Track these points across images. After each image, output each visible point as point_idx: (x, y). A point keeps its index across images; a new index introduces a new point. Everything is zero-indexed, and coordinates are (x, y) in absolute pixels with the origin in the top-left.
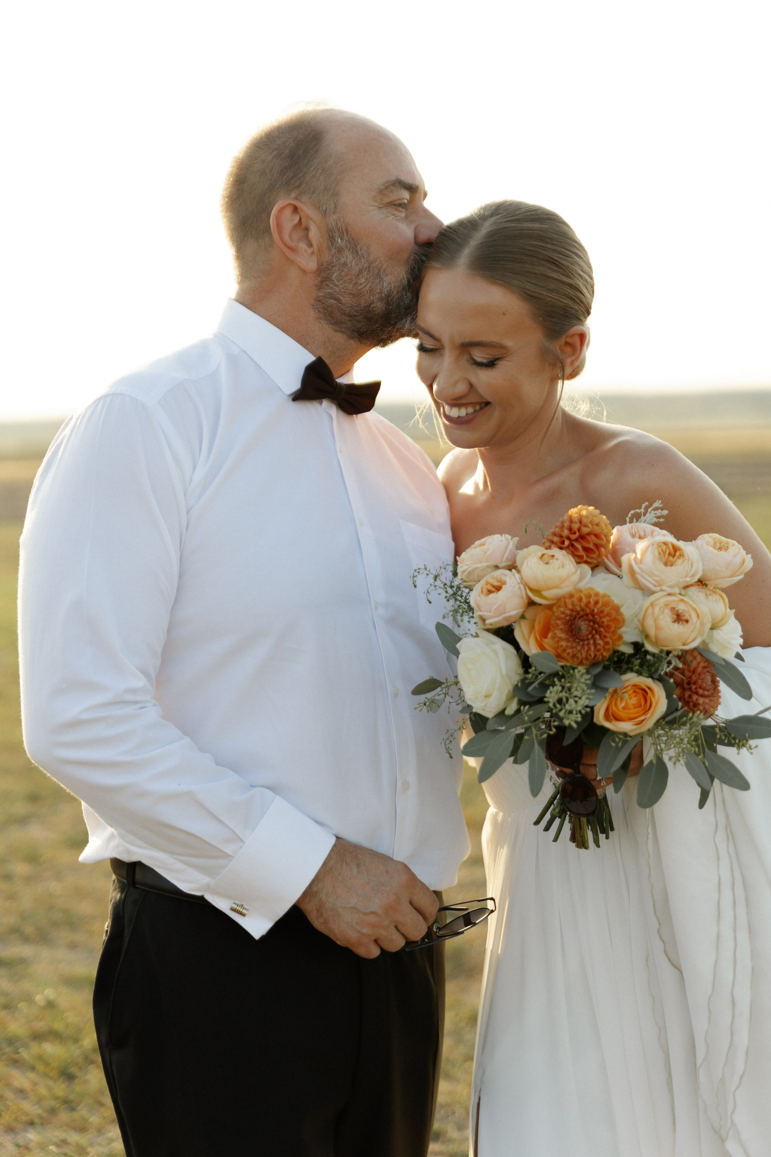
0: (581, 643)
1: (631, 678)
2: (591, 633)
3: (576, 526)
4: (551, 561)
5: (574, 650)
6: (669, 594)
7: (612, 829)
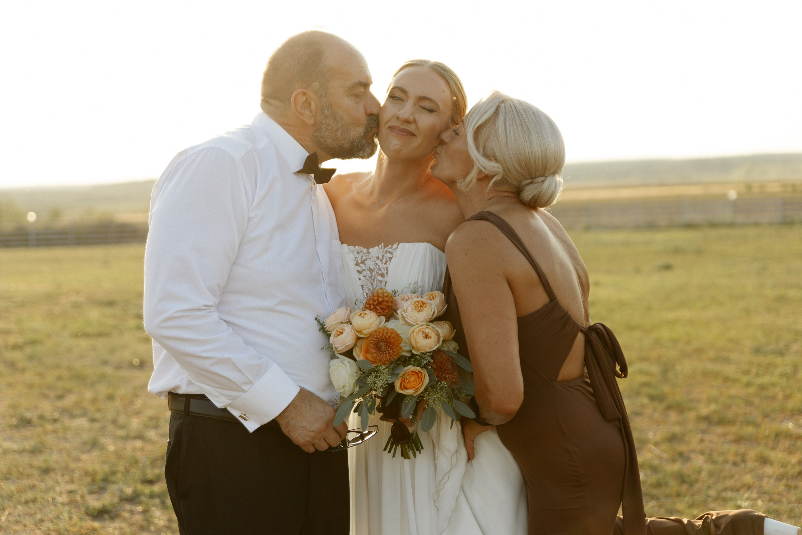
0: (382, 354)
1: (410, 368)
2: (386, 348)
3: (375, 298)
4: (365, 316)
5: (380, 357)
6: (422, 326)
7: (422, 448)
